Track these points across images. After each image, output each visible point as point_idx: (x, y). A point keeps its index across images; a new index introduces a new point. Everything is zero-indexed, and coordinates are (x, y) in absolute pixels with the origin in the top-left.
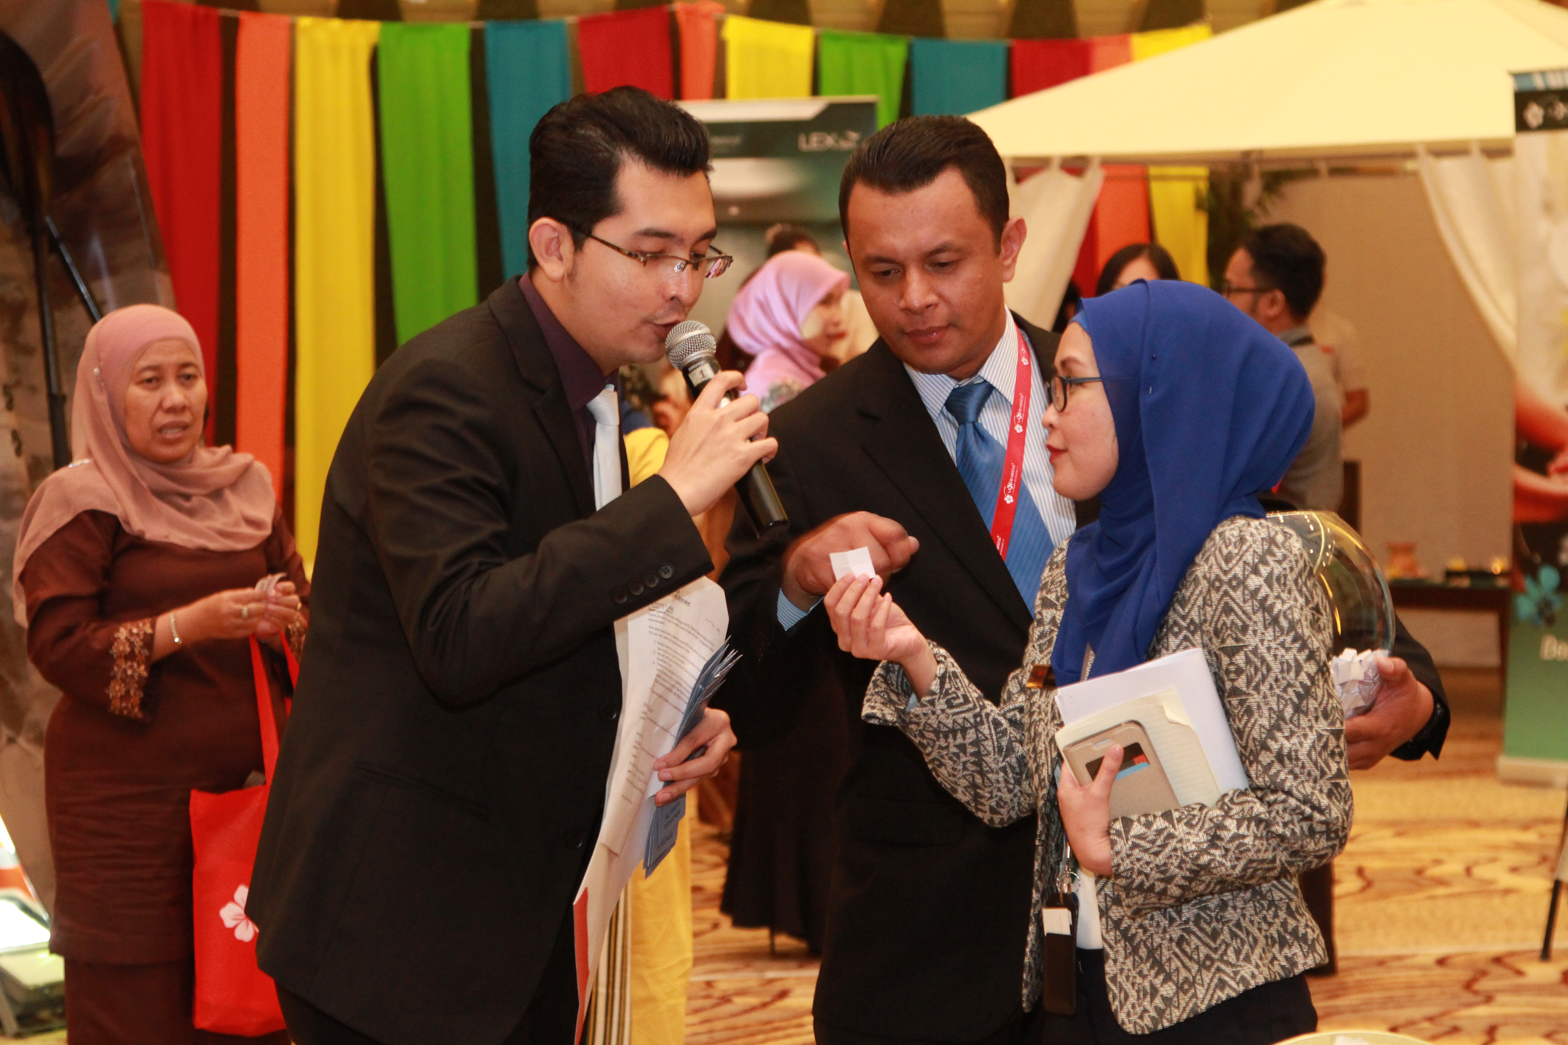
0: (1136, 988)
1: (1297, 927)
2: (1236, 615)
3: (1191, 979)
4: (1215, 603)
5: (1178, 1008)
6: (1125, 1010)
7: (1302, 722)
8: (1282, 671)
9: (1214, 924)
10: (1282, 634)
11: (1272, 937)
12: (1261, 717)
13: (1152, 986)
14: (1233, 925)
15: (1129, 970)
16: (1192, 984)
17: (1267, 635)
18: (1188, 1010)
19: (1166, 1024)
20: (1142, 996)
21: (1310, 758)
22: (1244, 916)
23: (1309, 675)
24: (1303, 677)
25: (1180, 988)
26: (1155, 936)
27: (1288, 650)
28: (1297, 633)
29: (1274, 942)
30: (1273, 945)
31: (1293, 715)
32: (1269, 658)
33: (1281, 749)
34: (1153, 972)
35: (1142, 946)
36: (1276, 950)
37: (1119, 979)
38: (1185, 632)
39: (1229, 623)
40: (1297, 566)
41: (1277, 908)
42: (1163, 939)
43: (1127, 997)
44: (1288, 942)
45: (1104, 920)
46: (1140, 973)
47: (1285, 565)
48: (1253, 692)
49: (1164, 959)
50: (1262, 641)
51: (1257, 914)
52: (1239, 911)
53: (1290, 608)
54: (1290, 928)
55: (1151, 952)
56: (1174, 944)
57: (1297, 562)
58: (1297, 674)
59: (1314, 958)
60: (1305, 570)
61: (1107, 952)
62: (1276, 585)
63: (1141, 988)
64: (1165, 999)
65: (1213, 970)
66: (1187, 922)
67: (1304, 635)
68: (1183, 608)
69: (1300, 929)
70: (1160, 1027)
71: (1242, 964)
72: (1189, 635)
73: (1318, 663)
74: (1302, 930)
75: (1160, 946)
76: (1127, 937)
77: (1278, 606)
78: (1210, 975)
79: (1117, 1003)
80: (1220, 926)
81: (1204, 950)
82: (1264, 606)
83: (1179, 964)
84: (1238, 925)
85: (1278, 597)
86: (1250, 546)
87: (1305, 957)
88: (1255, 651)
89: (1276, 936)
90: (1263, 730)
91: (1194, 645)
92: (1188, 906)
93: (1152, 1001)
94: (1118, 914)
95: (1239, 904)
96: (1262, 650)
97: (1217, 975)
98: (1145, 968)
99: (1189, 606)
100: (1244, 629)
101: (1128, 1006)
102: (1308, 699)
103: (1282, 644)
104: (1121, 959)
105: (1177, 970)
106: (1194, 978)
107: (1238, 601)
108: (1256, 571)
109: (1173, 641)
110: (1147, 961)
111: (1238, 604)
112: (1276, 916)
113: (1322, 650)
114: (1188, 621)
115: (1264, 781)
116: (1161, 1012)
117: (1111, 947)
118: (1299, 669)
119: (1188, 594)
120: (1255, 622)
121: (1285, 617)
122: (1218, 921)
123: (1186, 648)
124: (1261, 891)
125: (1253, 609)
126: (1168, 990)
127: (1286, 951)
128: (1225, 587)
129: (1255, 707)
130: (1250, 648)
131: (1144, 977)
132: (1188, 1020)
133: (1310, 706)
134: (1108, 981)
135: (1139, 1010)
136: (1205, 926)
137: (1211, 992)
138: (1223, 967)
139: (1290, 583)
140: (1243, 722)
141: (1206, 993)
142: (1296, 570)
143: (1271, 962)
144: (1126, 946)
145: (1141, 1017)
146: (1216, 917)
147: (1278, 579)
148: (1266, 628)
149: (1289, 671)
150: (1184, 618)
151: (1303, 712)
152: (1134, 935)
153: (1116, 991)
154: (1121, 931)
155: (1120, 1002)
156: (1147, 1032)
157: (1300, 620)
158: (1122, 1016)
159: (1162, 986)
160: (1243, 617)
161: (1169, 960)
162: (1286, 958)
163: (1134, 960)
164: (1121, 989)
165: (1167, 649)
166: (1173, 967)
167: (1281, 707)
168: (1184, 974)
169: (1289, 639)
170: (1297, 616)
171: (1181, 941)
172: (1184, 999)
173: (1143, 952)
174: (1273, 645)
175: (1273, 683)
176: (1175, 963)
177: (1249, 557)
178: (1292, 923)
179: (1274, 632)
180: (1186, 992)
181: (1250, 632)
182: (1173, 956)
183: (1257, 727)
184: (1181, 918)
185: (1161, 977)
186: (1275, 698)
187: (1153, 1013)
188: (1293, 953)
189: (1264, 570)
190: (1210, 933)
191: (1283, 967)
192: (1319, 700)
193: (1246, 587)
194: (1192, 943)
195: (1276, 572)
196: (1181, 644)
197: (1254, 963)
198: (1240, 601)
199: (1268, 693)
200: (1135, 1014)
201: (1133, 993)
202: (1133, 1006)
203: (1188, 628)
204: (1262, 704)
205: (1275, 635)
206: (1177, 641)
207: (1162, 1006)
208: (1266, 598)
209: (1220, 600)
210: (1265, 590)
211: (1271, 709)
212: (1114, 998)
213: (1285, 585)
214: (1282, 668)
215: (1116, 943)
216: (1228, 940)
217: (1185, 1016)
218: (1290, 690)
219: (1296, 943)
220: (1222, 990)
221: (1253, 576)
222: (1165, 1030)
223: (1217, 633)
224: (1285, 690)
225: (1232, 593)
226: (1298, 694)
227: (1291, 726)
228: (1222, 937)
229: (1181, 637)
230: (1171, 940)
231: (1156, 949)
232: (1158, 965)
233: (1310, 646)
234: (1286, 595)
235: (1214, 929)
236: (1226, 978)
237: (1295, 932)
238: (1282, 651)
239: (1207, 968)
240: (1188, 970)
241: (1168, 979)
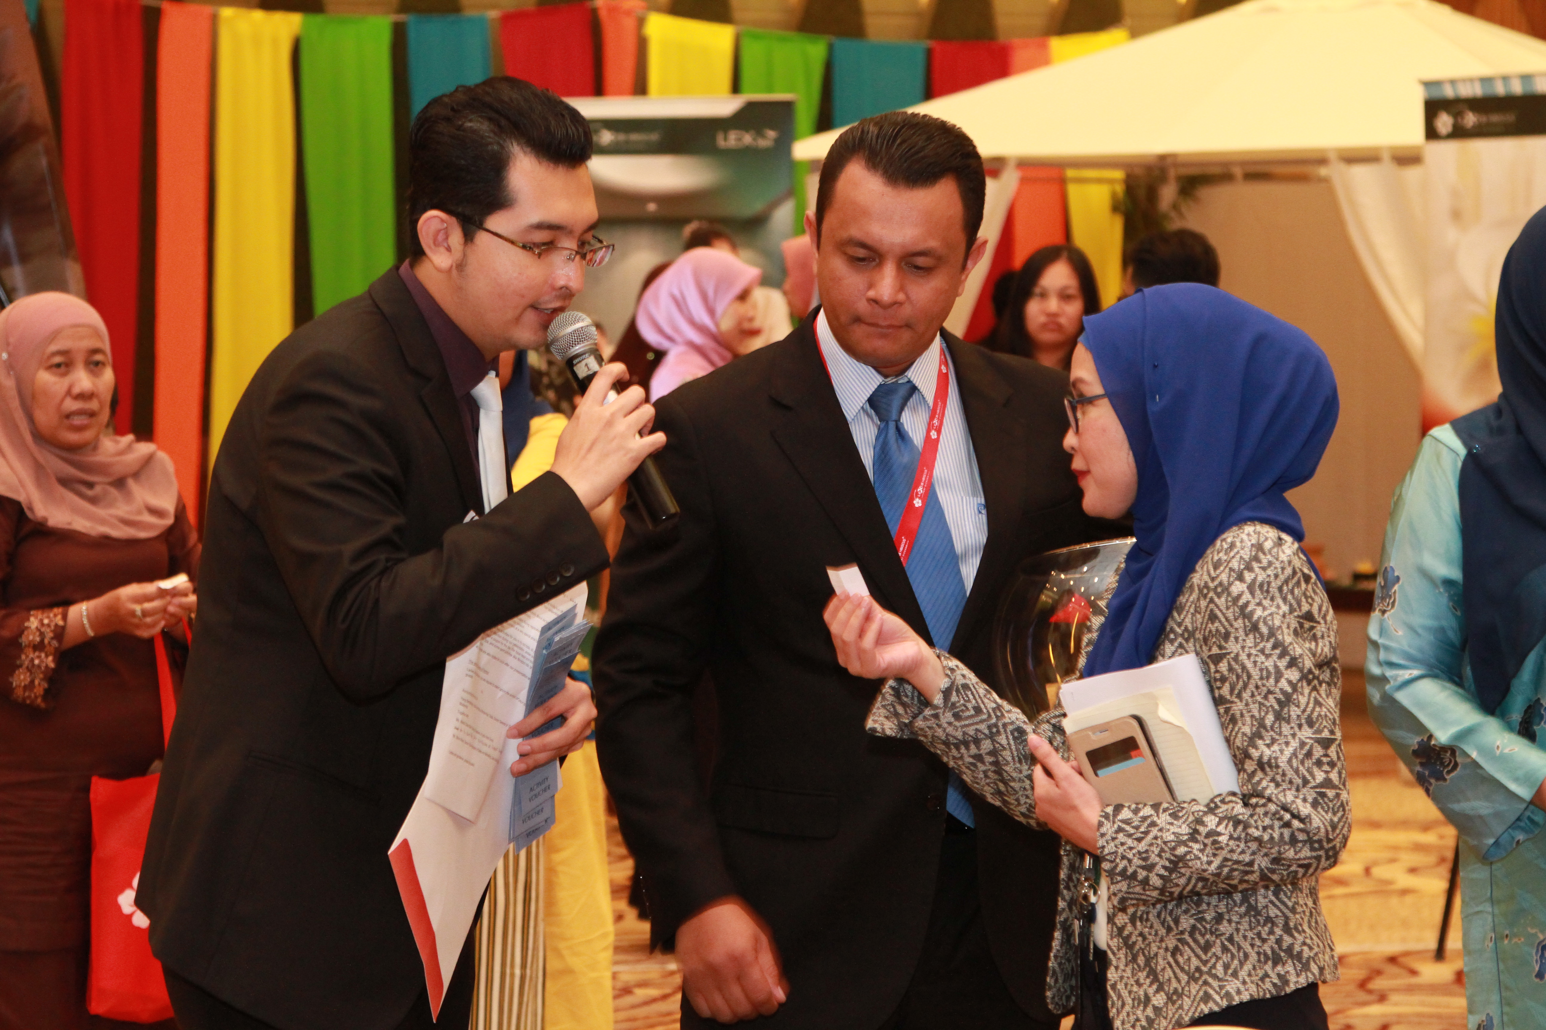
0: (1132, 996)
1: (1293, 944)
2: (1220, 622)
3: (1180, 990)
4: (1203, 610)
5: (1166, 1018)
6: (1121, 1018)
7: (1283, 729)
8: (1261, 678)
9: (1208, 936)
10: (1262, 641)
11: (1265, 954)
12: (1244, 725)
13: (1146, 995)
14: (1226, 939)
15: (1128, 978)
16: (1181, 995)
17: (1248, 641)
18: (1174, 1021)
20: (1136, 1004)
21: (1292, 767)
22: (1238, 930)
23: (1290, 682)
24: (1284, 684)
25: (1170, 998)
26: (1153, 945)
27: (1268, 656)
28: (1276, 639)
29: (1267, 958)
30: (1266, 963)
31: (1274, 722)
32: (1249, 665)
33: (1261, 757)
34: (1148, 981)
35: (1141, 954)
36: (1268, 967)
37: (1119, 987)
38: (1180, 640)
39: (1214, 629)
40: (1283, 573)
41: (1273, 924)
42: (1159, 948)
43: (1123, 1005)
44: (1282, 960)
45: (1110, 926)
46: (1137, 981)
47: (1269, 572)
48: (1236, 700)
49: (1159, 968)
50: (1243, 648)
51: (1251, 929)
52: (1233, 925)
53: (1271, 614)
54: (1285, 946)
55: (1148, 960)
56: (1169, 954)
57: (1283, 569)
58: (1277, 681)
59: (1307, 977)
60: (1293, 578)
61: (1110, 959)
62: (1258, 592)
63: (1137, 997)
64: (1156, 1009)
65: (1200, 982)
66: (1182, 933)
67: (1284, 641)
68: (1179, 615)
69: (1296, 946)
71: (1230, 979)
72: (1183, 642)
73: (1301, 670)
74: (1297, 948)
75: (1156, 955)
76: (1128, 944)
77: (1259, 612)
78: (1197, 987)
79: (1114, 1010)
80: (1213, 939)
81: (1195, 962)
82: (1244, 613)
83: (1172, 975)
84: (1231, 939)
85: (1259, 604)
86: (1238, 552)
87: (1298, 975)
88: (1236, 659)
89: (1269, 952)
90: (1245, 738)
91: (1187, 652)
92: (1186, 917)
93: (1144, 1010)
94: (1122, 921)
95: (1235, 918)
96: (1243, 657)
97: (1204, 988)
98: (1142, 975)
99: (1185, 613)
100: (1226, 636)
101: (1124, 1014)
102: (1289, 706)
103: (1262, 651)
104: (1122, 967)
105: (1169, 980)
106: (1183, 989)
107: (1222, 608)
108: (1240, 578)
109: (1169, 648)
110: (1144, 969)
111: (1221, 611)
112: (1271, 932)
113: (1306, 658)
114: (1183, 628)
115: (1248, 789)
116: (1151, 1022)
117: (1114, 954)
118: (1279, 675)
119: (1184, 601)
120: (1236, 629)
121: (1265, 623)
122: (1212, 933)
123: (1181, 654)
124: (1257, 906)
125: (1234, 616)
127: (1279, 968)
128: (1211, 594)
129: (1238, 715)
130: (1232, 655)
131: (1140, 985)
133: (1292, 713)
134: (1109, 987)
135: (1132, 1018)
136: (1199, 938)
137: (1195, 1004)
138: (1210, 980)
139: (1274, 590)
140: (1229, 731)
141: (1192, 1005)
142: (1282, 578)
143: (1262, 979)
144: (1127, 952)
145: (1134, 1026)
146: (1211, 930)
147: (1261, 586)
148: (1247, 635)
149: (1268, 678)
150: (1179, 625)
151: (1284, 719)
152: (1134, 943)
153: (1115, 999)
154: (1123, 939)
155: (1117, 1010)
157: (1280, 627)
158: (1117, 1024)
159: (1154, 995)
160: (1226, 624)
161: (1163, 969)
162: (1279, 975)
163: (1133, 968)
164: (1120, 996)
165: (1163, 656)
166: (1166, 977)
167: (1263, 714)
168: (1174, 984)
169: (1269, 645)
170: (1277, 623)
171: (1175, 951)
172: (1172, 1010)
173: (1141, 960)
174: (1253, 651)
175: (1254, 690)
176: (1169, 973)
177: (1235, 564)
178: (1287, 940)
179: (1255, 638)
180: (1175, 1003)
181: (1232, 639)
182: (1167, 966)
183: (1240, 735)
184: (1177, 929)
185: (1155, 987)
186: (1257, 705)
187: (1144, 1023)
188: (1286, 970)
189: (1248, 577)
190: (1203, 945)
191: (1274, 985)
192: (1302, 707)
193: (1229, 594)
194: (1185, 954)
195: (1260, 579)
196: (1176, 651)
197: (1241, 978)
198: (1223, 608)
199: (1250, 700)
200: (1129, 1022)
201: (1129, 1001)
202: (1128, 1015)
203: (1182, 635)
204: (1244, 712)
205: (1255, 642)
206: (1173, 648)
207: (1152, 1015)
208: (1247, 604)
209: (1207, 607)
210: (1247, 597)
211: (1253, 717)
212: (1113, 1005)
213: (1268, 591)
214: (1262, 675)
215: (1118, 950)
216: (1219, 953)
218: (1271, 697)
219: (1290, 961)
220: (1206, 1003)
221: (1237, 583)
223: (1205, 640)
224: (1266, 697)
225: (1216, 600)
226: (1279, 701)
227: (1272, 733)
228: (1213, 950)
229: (1176, 644)
230: (1167, 949)
231: (1153, 958)
232: (1153, 975)
233: (1292, 653)
234: (1269, 602)
235: (1207, 942)
236: (1211, 992)
237: (1289, 950)
238: (1262, 658)
239: (1196, 980)
240: (1179, 981)
241: (1160, 989)
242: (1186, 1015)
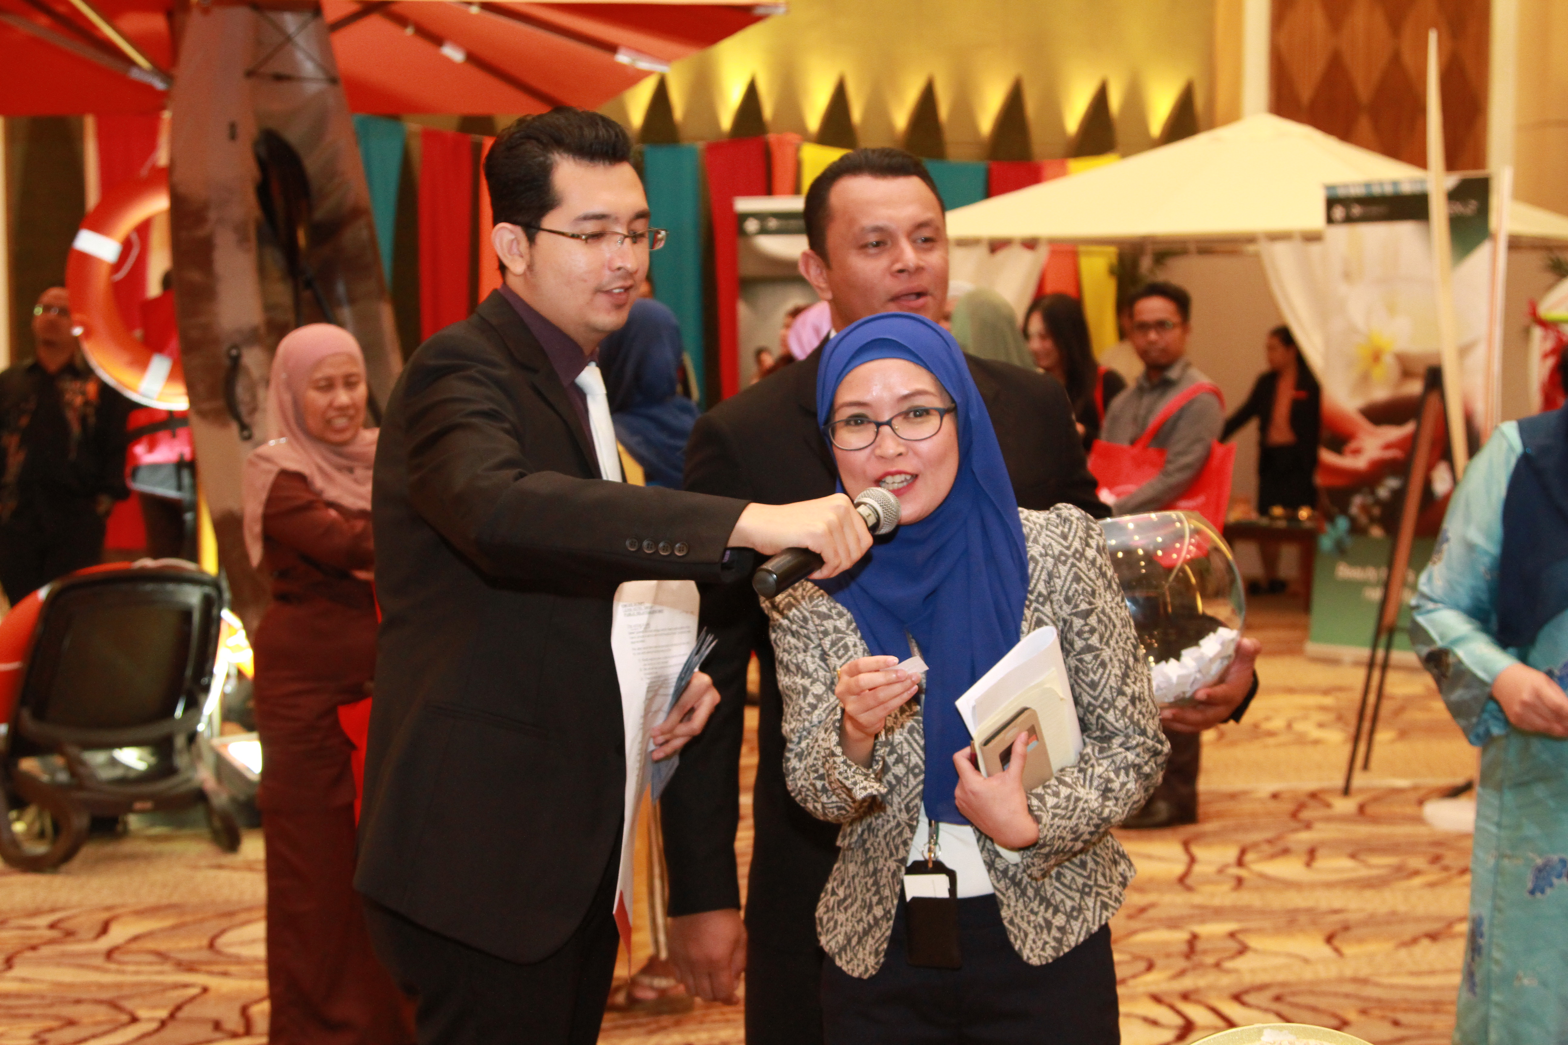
0: (1032, 925)
5: (1072, 933)
6: (1028, 946)
13: (1045, 920)
15: (1022, 911)
16: (1080, 910)
18: (1083, 934)
19: (1066, 950)
20: (1039, 931)
25: (1069, 916)
34: (1042, 908)
35: (1029, 887)
37: (1016, 921)
43: (1026, 935)
46: (1032, 911)
49: (1049, 894)
55: (1037, 891)
56: (1054, 881)
61: (1000, 899)
63: (1037, 924)
64: (1061, 929)
70: (1061, 954)
71: (1111, 886)
75: (1044, 884)
76: (1015, 882)
78: (1095, 899)
79: (1019, 942)
81: (1079, 880)
83: (1063, 897)
89: (1111, 857)
93: (1049, 933)
94: (1002, 865)
98: (1035, 905)
101: (1029, 942)
105: (1062, 901)
110: (1035, 899)
116: (1059, 941)
117: (1003, 894)
126: (1060, 920)
127: (1119, 868)
131: (1036, 914)
132: (1085, 942)
134: (1006, 924)
135: (1040, 944)
137: (1098, 914)
144: (1015, 890)
145: (1043, 949)
155: (1022, 940)
156: (1050, 961)
158: (1026, 954)
159: (1053, 918)
161: (1053, 894)
163: (1024, 902)
164: (1019, 928)
166: (1058, 900)
168: (1069, 903)
172: (1076, 925)
173: (1030, 892)
176: (1059, 896)
180: (1076, 919)
185: (1051, 911)
187: (1053, 944)
190: (1081, 864)
200: (1037, 948)
201: (1030, 930)
202: (1034, 942)
207: (1058, 935)
212: (1016, 938)
215: (1007, 889)
217: (1081, 939)
219: (1122, 861)
220: (1106, 910)
222: (1066, 955)
228: (1089, 866)
230: (1049, 877)
231: (1041, 887)
232: (1045, 901)
235: (1083, 861)
236: (1109, 899)
239: (1089, 894)
240: (1072, 899)
241: (1056, 911)
242: (1094, 924)
